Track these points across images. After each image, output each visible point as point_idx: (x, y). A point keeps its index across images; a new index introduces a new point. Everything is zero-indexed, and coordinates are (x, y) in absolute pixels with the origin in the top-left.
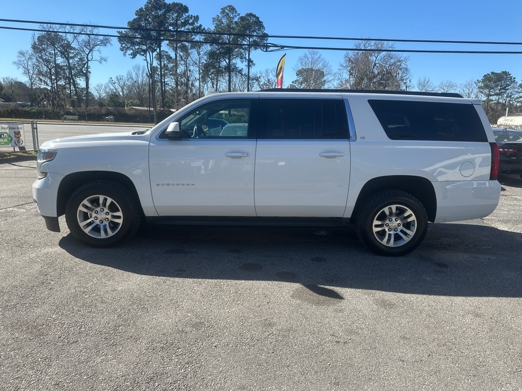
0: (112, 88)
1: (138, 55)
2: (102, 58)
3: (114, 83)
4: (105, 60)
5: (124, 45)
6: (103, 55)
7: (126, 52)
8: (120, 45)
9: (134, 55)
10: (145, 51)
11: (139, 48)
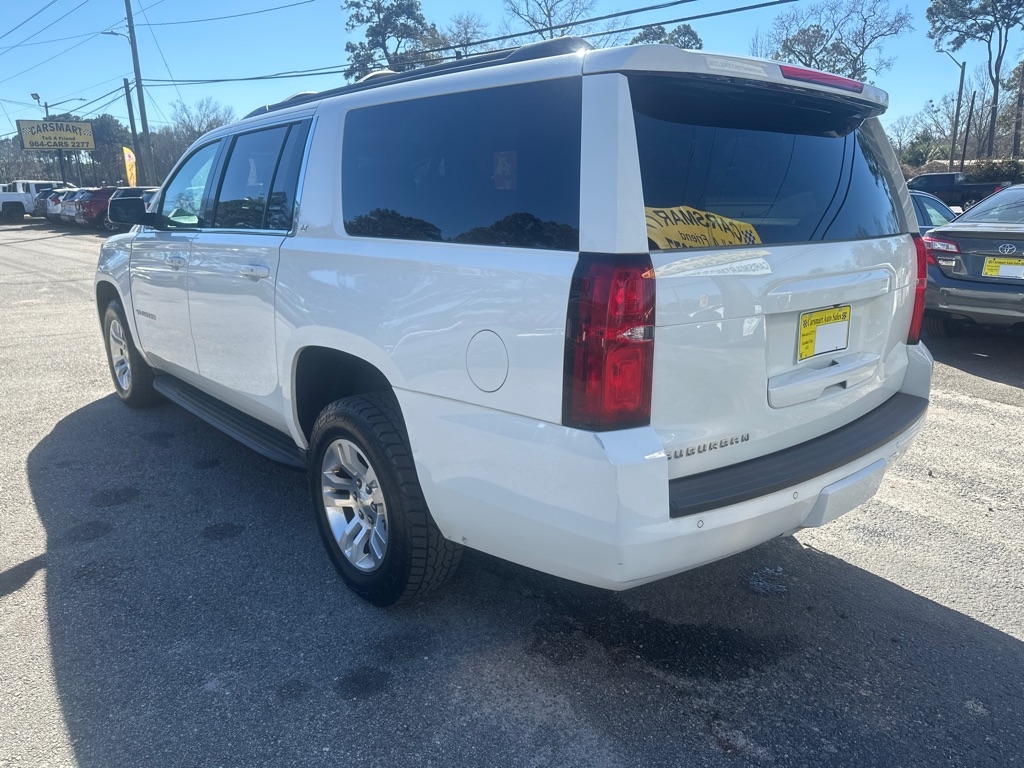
0: (929, 121)
1: (968, 41)
2: (881, 62)
3: (936, 112)
4: (888, 65)
5: (938, 24)
6: (885, 57)
7: (940, 39)
8: (930, 26)
9: (958, 43)
10: (987, 29)
11: (974, 25)
